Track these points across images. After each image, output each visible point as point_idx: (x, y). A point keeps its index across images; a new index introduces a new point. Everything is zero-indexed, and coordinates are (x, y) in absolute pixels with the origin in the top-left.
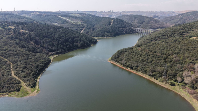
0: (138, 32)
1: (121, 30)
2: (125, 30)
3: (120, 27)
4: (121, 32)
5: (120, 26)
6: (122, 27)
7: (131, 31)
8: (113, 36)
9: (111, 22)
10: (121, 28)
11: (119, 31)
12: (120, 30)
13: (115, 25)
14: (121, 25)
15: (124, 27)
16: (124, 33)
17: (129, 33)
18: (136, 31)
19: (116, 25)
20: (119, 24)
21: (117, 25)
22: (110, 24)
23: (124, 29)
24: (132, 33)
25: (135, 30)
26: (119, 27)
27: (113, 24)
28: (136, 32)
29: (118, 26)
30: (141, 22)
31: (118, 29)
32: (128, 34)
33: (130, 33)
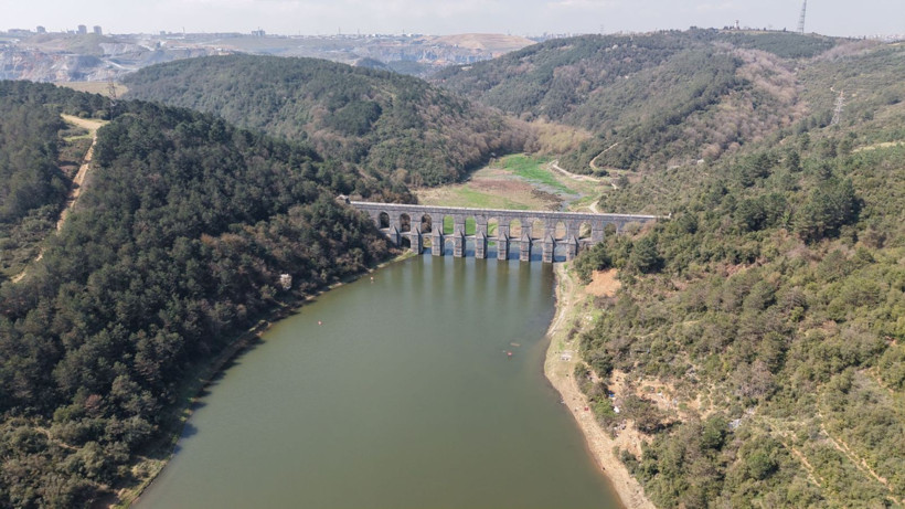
0: (414, 242)
1: (236, 259)
2: (278, 253)
3: (207, 216)
4: (244, 285)
5: (208, 205)
6: (240, 218)
7: (350, 245)
8: (143, 447)
9: (65, 154)
10: (225, 237)
11: (210, 288)
12: (220, 269)
13: (135, 203)
14: (210, 184)
15: (261, 213)
16: (282, 293)
17: (330, 280)
18: (390, 232)
19: (145, 195)
20: (190, 172)
21: (160, 196)
22: (54, 191)
23: (259, 233)
24: (361, 271)
25: (377, 223)
26: (199, 229)
27: (100, 185)
28: (389, 243)
29: (180, 206)
30: (362, 119)
31: (195, 252)
32: (322, 286)
33: (347, 276)
